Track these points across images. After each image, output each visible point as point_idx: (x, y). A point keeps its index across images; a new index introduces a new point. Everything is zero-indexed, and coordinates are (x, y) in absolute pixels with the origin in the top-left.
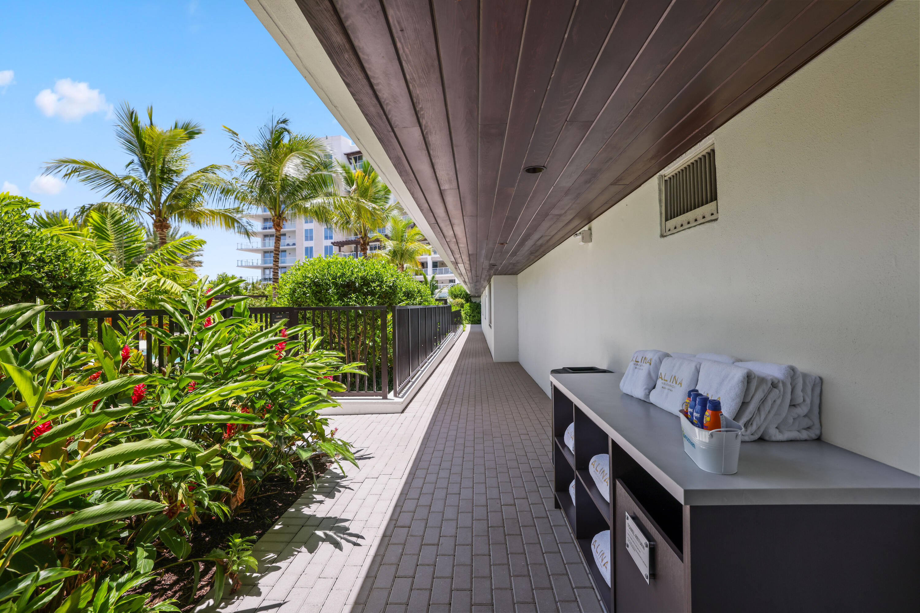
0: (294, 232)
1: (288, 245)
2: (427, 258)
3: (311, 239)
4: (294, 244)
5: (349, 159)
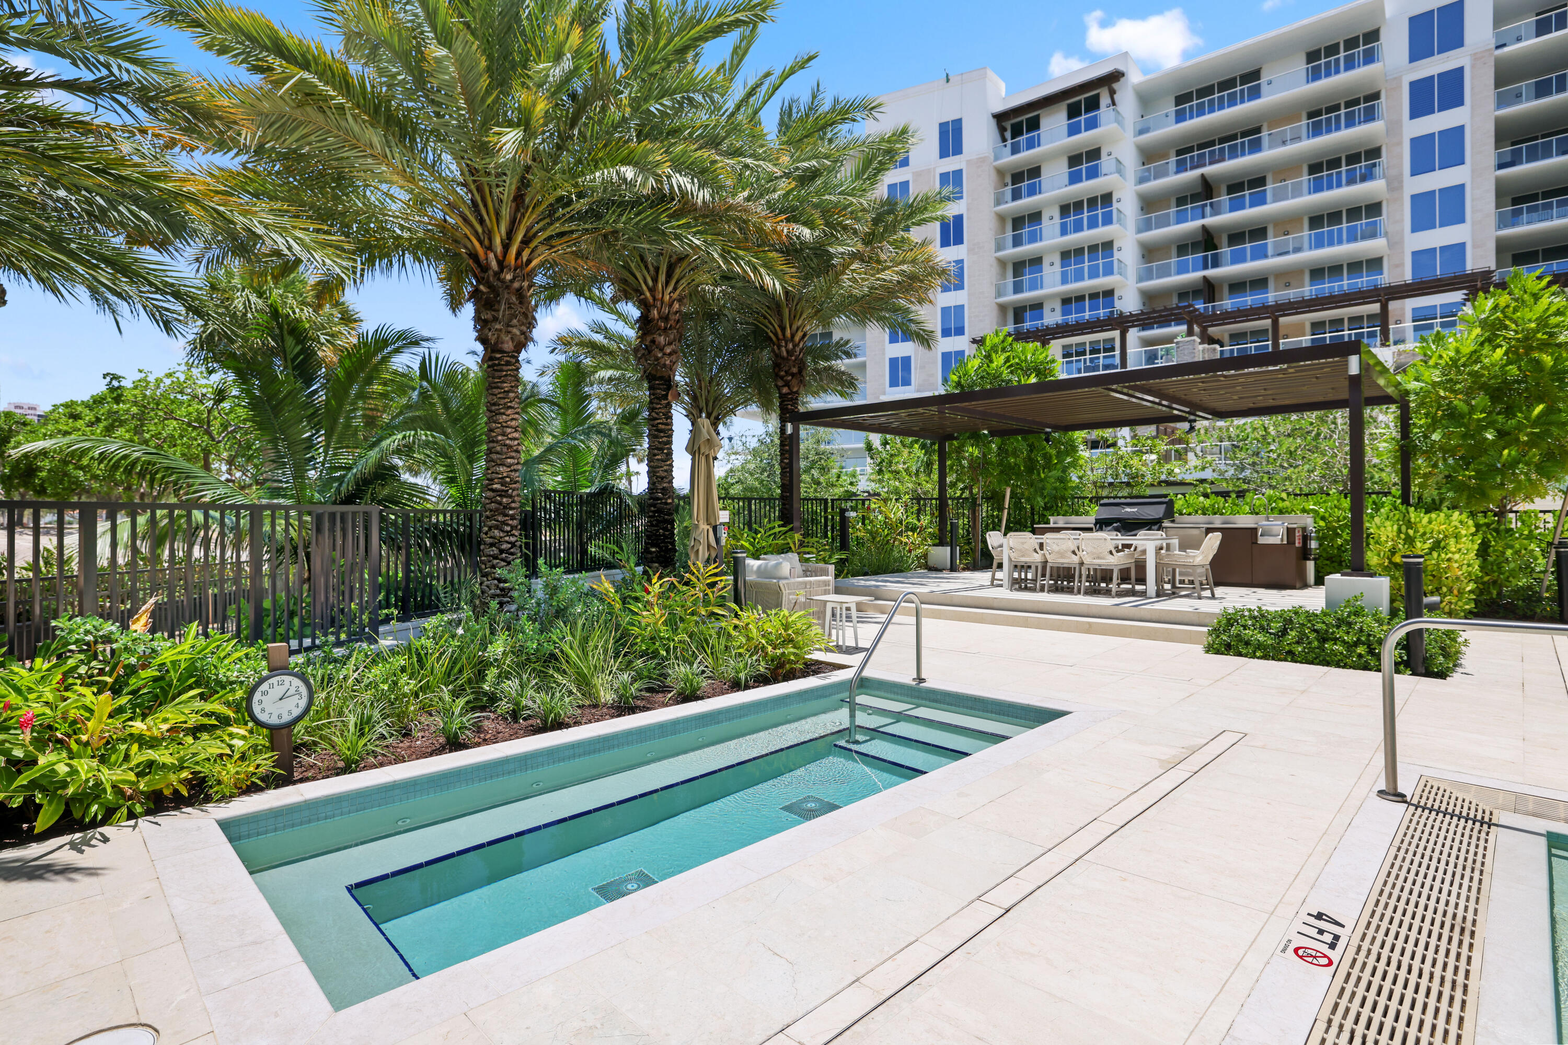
5: (1002, 130)
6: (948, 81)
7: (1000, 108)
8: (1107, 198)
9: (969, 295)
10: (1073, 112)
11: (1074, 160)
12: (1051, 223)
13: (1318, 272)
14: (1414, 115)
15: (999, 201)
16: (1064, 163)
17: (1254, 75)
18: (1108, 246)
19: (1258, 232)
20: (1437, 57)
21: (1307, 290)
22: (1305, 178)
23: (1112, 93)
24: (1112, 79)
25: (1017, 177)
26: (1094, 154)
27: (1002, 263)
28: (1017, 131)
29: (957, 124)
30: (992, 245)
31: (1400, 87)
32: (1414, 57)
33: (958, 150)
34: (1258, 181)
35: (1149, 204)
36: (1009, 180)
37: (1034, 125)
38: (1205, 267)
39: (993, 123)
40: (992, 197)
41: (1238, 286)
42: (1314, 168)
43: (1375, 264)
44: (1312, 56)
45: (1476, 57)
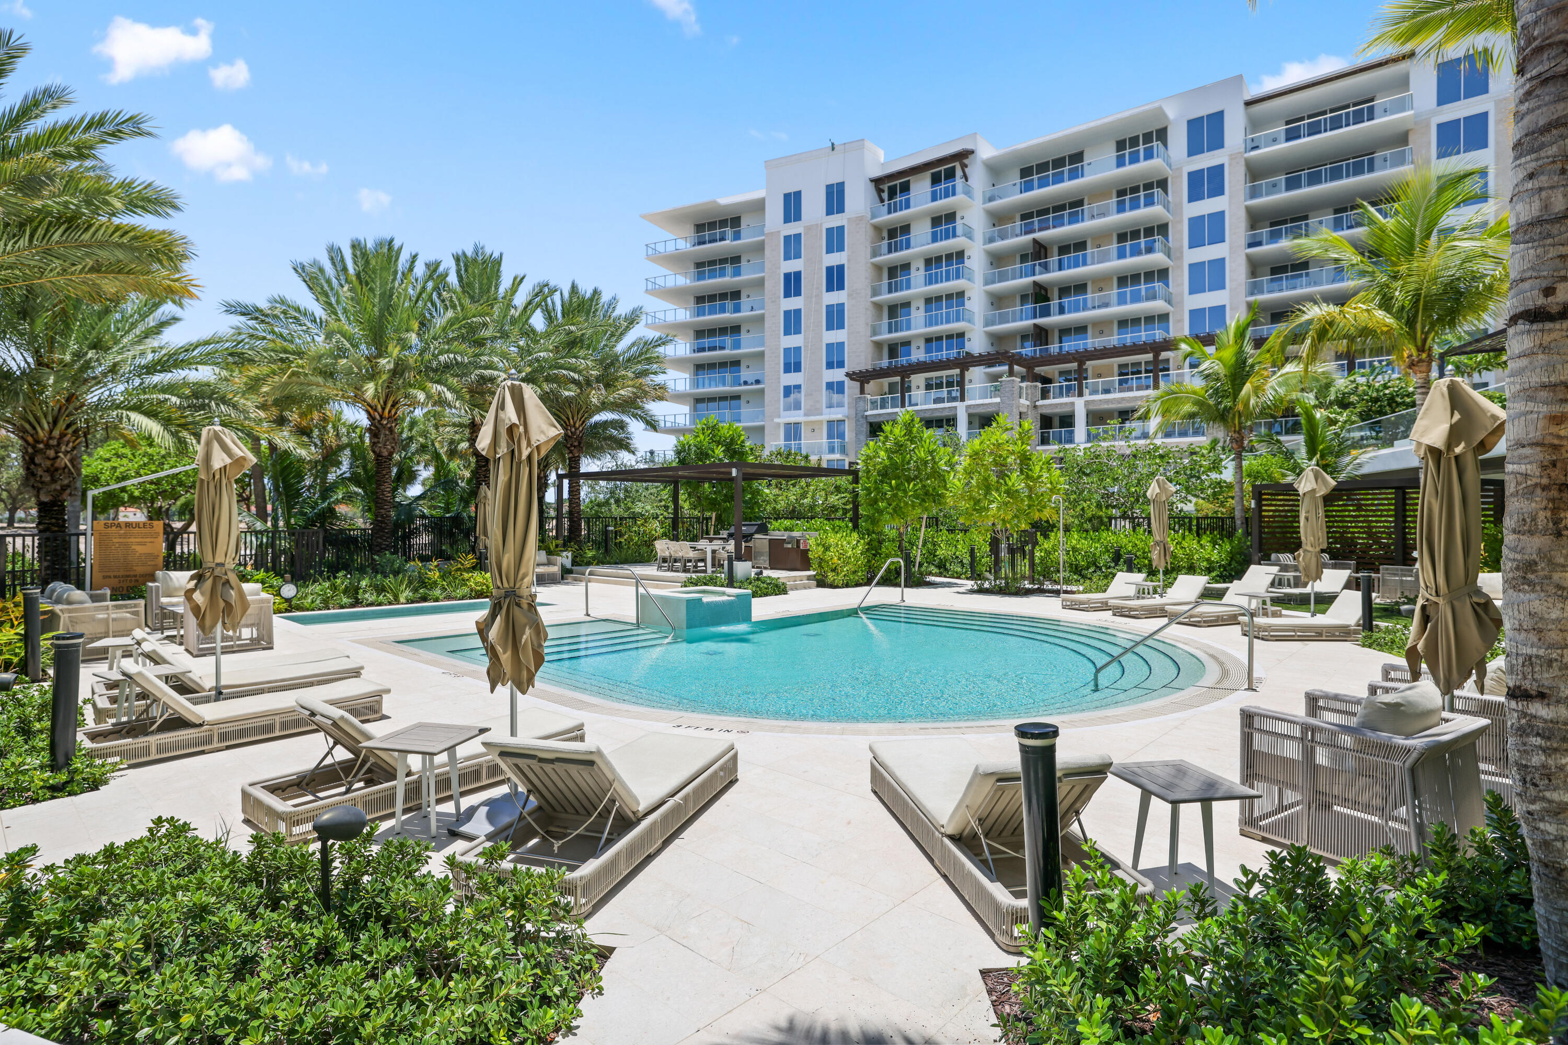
0: (761, 355)
1: (746, 383)
2: (1073, 404)
3: (798, 368)
4: (758, 382)
5: (879, 191)
6: (833, 149)
7: (878, 173)
8: (960, 255)
9: (849, 334)
10: (936, 180)
11: (936, 221)
12: (918, 274)
13: (1124, 323)
14: (1191, 199)
15: (875, 253)
16: (928, 223)
17: (1077, 157)
18: (961, 294)
19: (1080, 287)
20: (1206, 154)
21: (1114, 339)
22: (1115, 245)
23: (964, 166)
24: (963, 156)
25: (892, 233)
26: (951, 217)
27: (878, 306)
28: (892, 193)
29: (841, 186)
30: (869, 292)
31: (1181, 176)
32: (1190, 154)
33: (841, 210)
34: (1081, 245)
35: (997, 260)
36: (885, 234)
37: (905, 188)
38: (1035, 317)
39: (871, 186)
40: (869, 250)
41: (1065, 331)
42: (1122, 237)
43: (1164, 318)
44: (1121, 145)
45: (1232, 157)
